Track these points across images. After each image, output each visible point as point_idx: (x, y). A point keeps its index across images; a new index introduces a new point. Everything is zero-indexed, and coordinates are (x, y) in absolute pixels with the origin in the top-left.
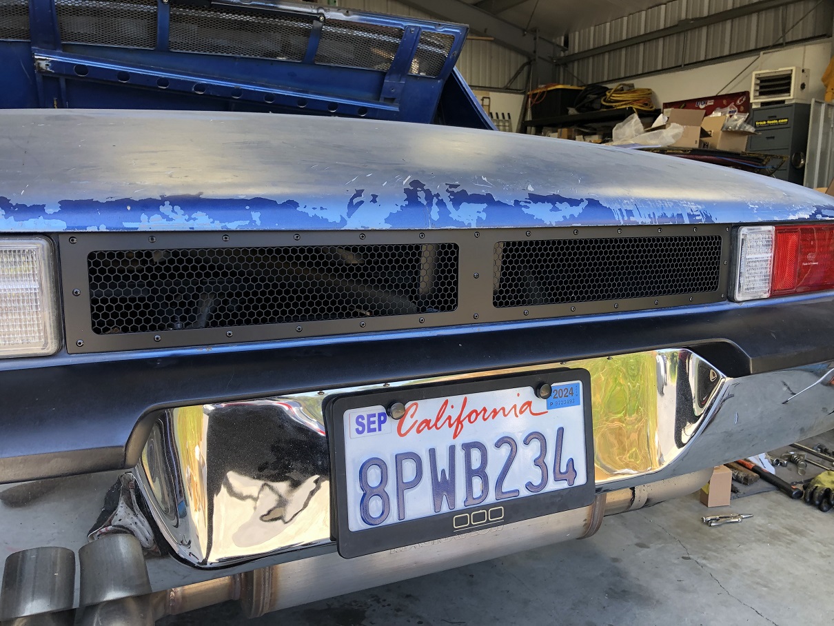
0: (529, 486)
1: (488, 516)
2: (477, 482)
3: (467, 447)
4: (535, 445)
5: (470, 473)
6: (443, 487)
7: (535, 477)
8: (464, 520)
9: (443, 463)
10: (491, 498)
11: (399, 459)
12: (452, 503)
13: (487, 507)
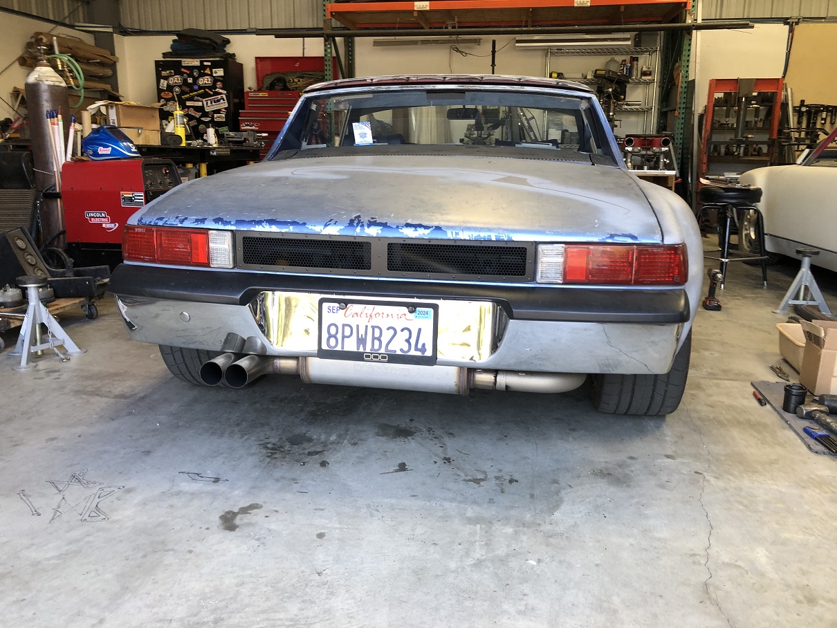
0: (401, 350)
1: (380, 357)
2: (376, 342)
3: (373, 328)
4: (406, 332)
5: (374, 338)
6: (361, 341)
7: (406, 347)
8: (369, 356)
9: (362, 332)
10: (382, 351)
11: (344, 326)
12: (365, 349)
13: (380, 354)
